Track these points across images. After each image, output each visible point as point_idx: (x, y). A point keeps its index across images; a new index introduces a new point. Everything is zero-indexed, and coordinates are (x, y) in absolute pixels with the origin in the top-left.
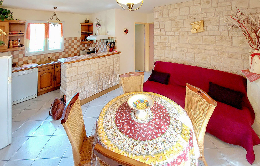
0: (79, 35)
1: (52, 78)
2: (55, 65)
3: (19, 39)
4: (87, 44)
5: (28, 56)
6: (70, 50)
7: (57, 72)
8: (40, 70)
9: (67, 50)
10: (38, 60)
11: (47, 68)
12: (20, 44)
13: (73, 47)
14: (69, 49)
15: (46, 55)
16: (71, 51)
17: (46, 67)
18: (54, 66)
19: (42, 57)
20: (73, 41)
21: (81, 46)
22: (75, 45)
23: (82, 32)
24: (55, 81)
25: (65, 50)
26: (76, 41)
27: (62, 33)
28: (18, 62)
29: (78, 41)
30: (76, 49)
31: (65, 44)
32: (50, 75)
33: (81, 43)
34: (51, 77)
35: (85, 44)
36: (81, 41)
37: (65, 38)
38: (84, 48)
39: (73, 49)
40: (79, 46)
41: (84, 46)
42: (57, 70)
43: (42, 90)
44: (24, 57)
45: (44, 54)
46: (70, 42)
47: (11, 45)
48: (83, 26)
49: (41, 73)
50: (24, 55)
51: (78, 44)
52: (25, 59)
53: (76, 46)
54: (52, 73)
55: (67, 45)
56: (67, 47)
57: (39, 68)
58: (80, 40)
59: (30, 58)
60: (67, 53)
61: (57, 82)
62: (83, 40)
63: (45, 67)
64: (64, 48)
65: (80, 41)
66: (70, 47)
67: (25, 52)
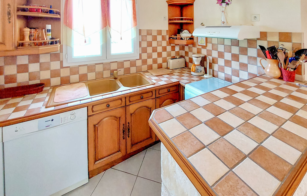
0: (164, 26)
1: (122, 131)
2: (127, 100)
3: (49, 27)
4: (178, 45)
5: (69, 67)
6: (150, 56)
7: (131, 114)
8: (93, 112)
9: (144, 56)
10: (91, 76)
11: (108, 106)
12: (52, 39)
13: (155, 50)
14: (148, 54)
15: (106, 66)
16: (152, 59)
17: (107, 103)
18: (123, 100)
19: (99, 68)
20: (155, 38)
21: (169, 48)
22: (158, 46)
23: (170, 20)
24: (129, 140)
25: (140, 55)
26: (159, 38)
27: (135, 18)
28: (49, 80)
29: (164, 38)
30: (160, 55)
31: (140, 43)
32: (116, 123)
33: (170, 43)
34: (119, 129)
35: (176, 45)
36: (170, 38)
37: (140, 31)
38: (173, 54)
39: (155, 55)
40: (164, 49)
41: (173, 48)
42: (132, 112)
43: (99, 164)
44: (62, 67)
45: (102, 63)
46: (150, 38)
47: (27, 39)
48: (171, 8)
49: (95, 120)
50: (62, 63)
51: (164, 44)
52: (65, 73)
53: (160, 49)
54: (120, 118)
55: (144, 45)
56: (144, 50)
57: (90, 108)
58: (168, 37)
59: (74, 70)
60: (144, 62)
61: (132, 140)
62: (173, 36)
63: (105, 104)
64: (139, 50)
65: (168, 39)
66: (150, 50)
67: (63, 56)
